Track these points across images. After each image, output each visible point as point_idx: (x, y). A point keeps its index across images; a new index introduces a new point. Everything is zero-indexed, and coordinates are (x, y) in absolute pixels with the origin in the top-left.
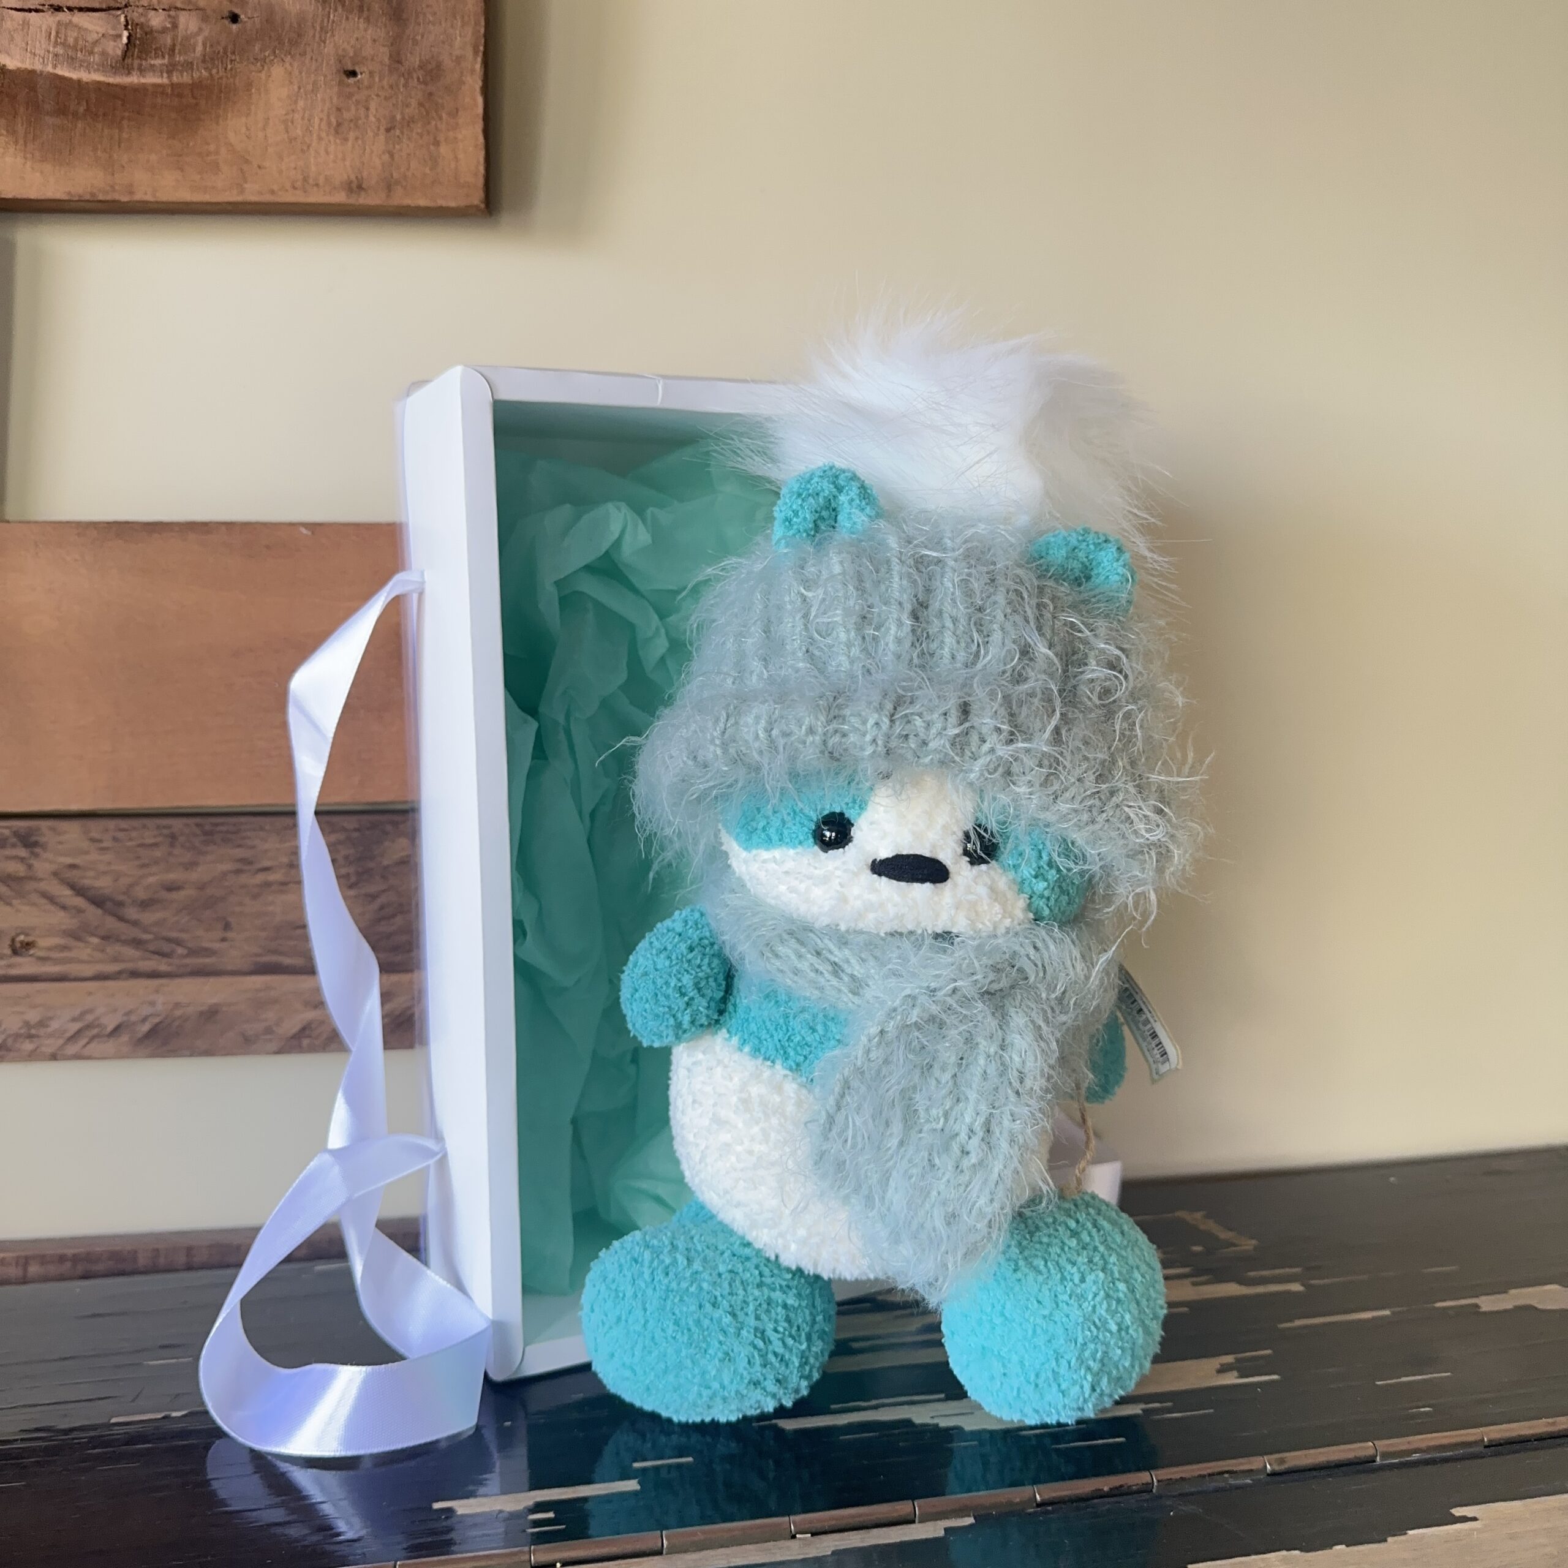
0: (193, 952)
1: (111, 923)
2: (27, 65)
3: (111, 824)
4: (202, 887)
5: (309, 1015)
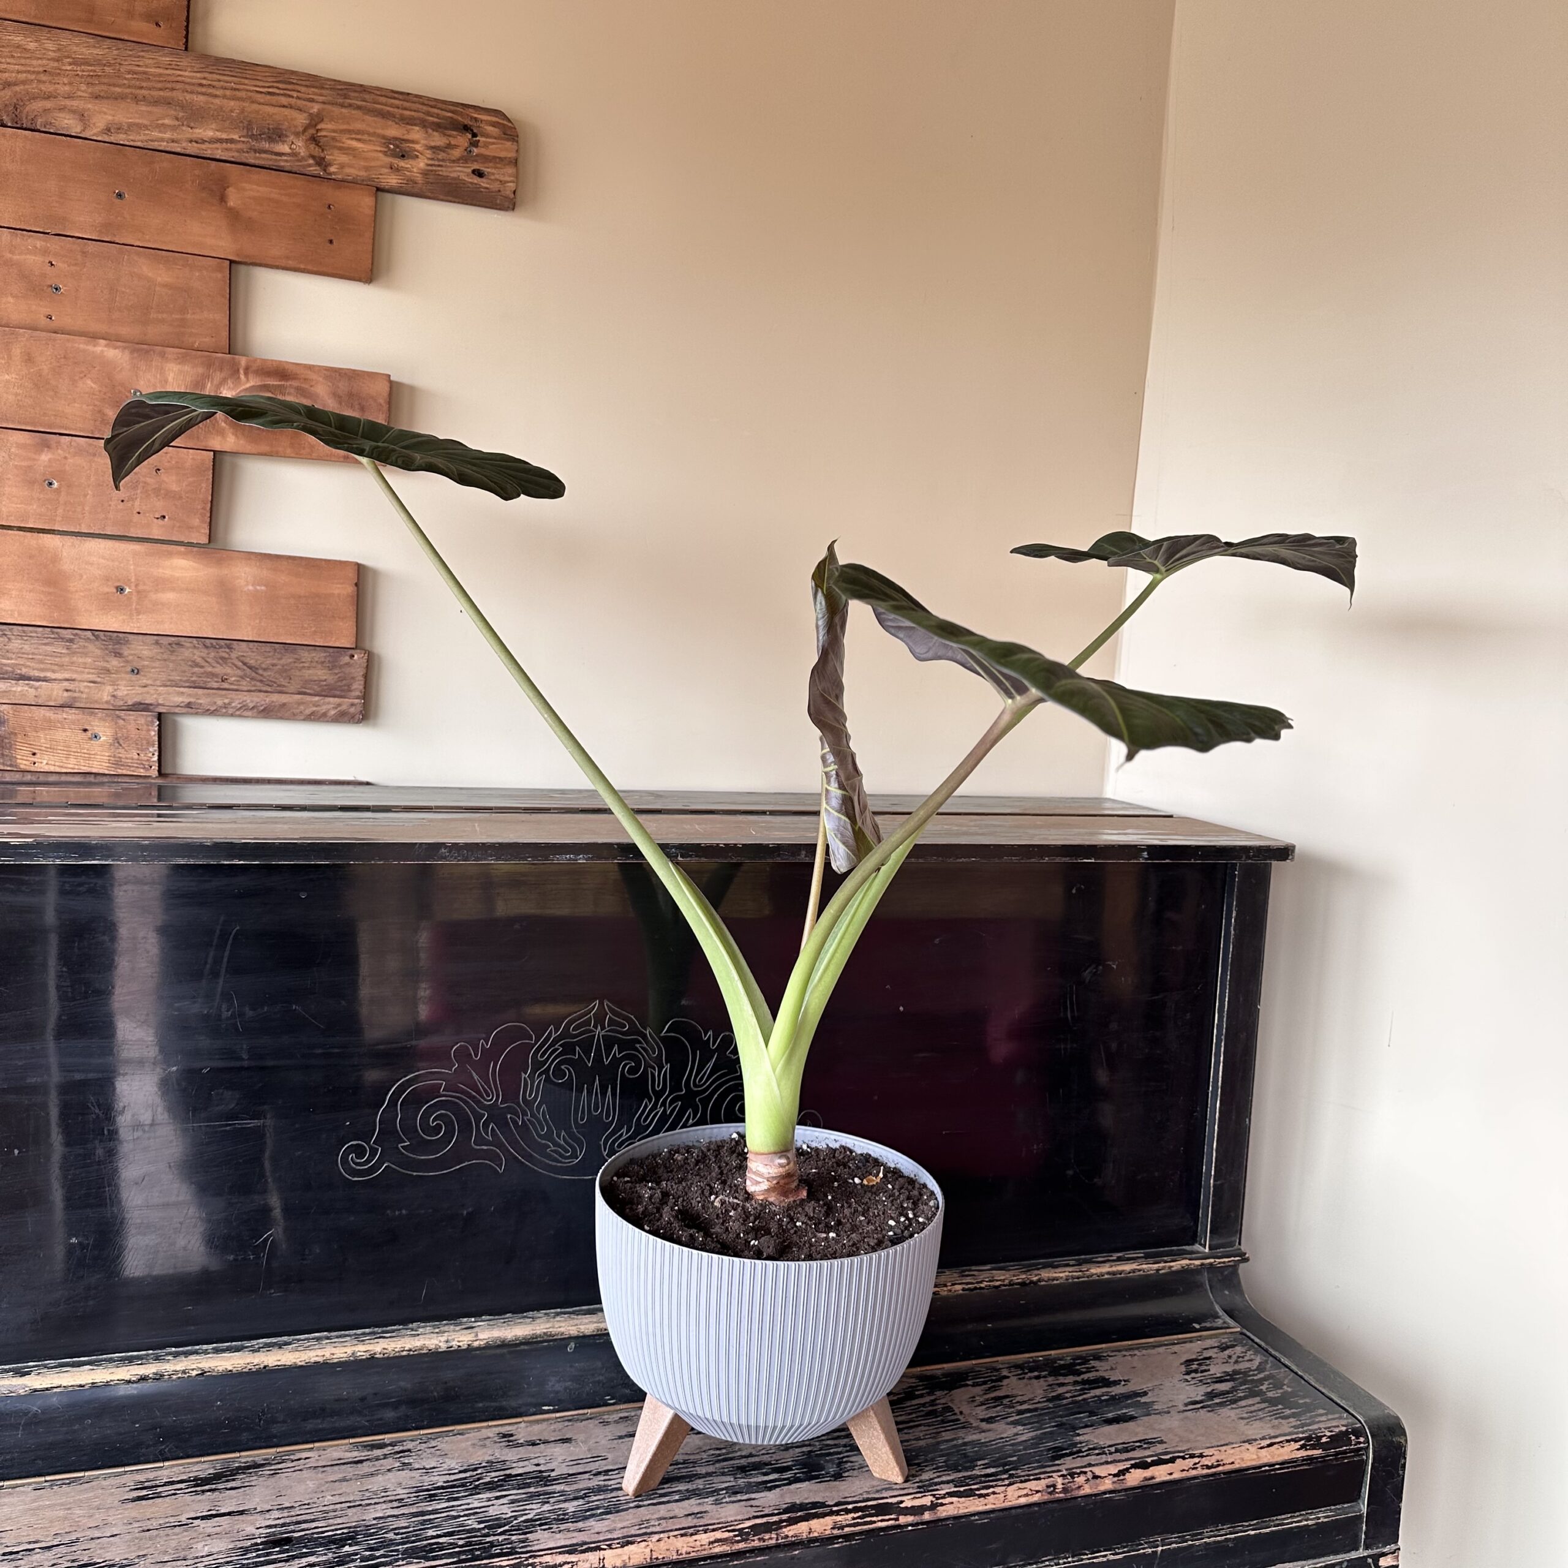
0: (279, 686)
1: (254, 674)
4: (283, 666)
5: (315, 709)
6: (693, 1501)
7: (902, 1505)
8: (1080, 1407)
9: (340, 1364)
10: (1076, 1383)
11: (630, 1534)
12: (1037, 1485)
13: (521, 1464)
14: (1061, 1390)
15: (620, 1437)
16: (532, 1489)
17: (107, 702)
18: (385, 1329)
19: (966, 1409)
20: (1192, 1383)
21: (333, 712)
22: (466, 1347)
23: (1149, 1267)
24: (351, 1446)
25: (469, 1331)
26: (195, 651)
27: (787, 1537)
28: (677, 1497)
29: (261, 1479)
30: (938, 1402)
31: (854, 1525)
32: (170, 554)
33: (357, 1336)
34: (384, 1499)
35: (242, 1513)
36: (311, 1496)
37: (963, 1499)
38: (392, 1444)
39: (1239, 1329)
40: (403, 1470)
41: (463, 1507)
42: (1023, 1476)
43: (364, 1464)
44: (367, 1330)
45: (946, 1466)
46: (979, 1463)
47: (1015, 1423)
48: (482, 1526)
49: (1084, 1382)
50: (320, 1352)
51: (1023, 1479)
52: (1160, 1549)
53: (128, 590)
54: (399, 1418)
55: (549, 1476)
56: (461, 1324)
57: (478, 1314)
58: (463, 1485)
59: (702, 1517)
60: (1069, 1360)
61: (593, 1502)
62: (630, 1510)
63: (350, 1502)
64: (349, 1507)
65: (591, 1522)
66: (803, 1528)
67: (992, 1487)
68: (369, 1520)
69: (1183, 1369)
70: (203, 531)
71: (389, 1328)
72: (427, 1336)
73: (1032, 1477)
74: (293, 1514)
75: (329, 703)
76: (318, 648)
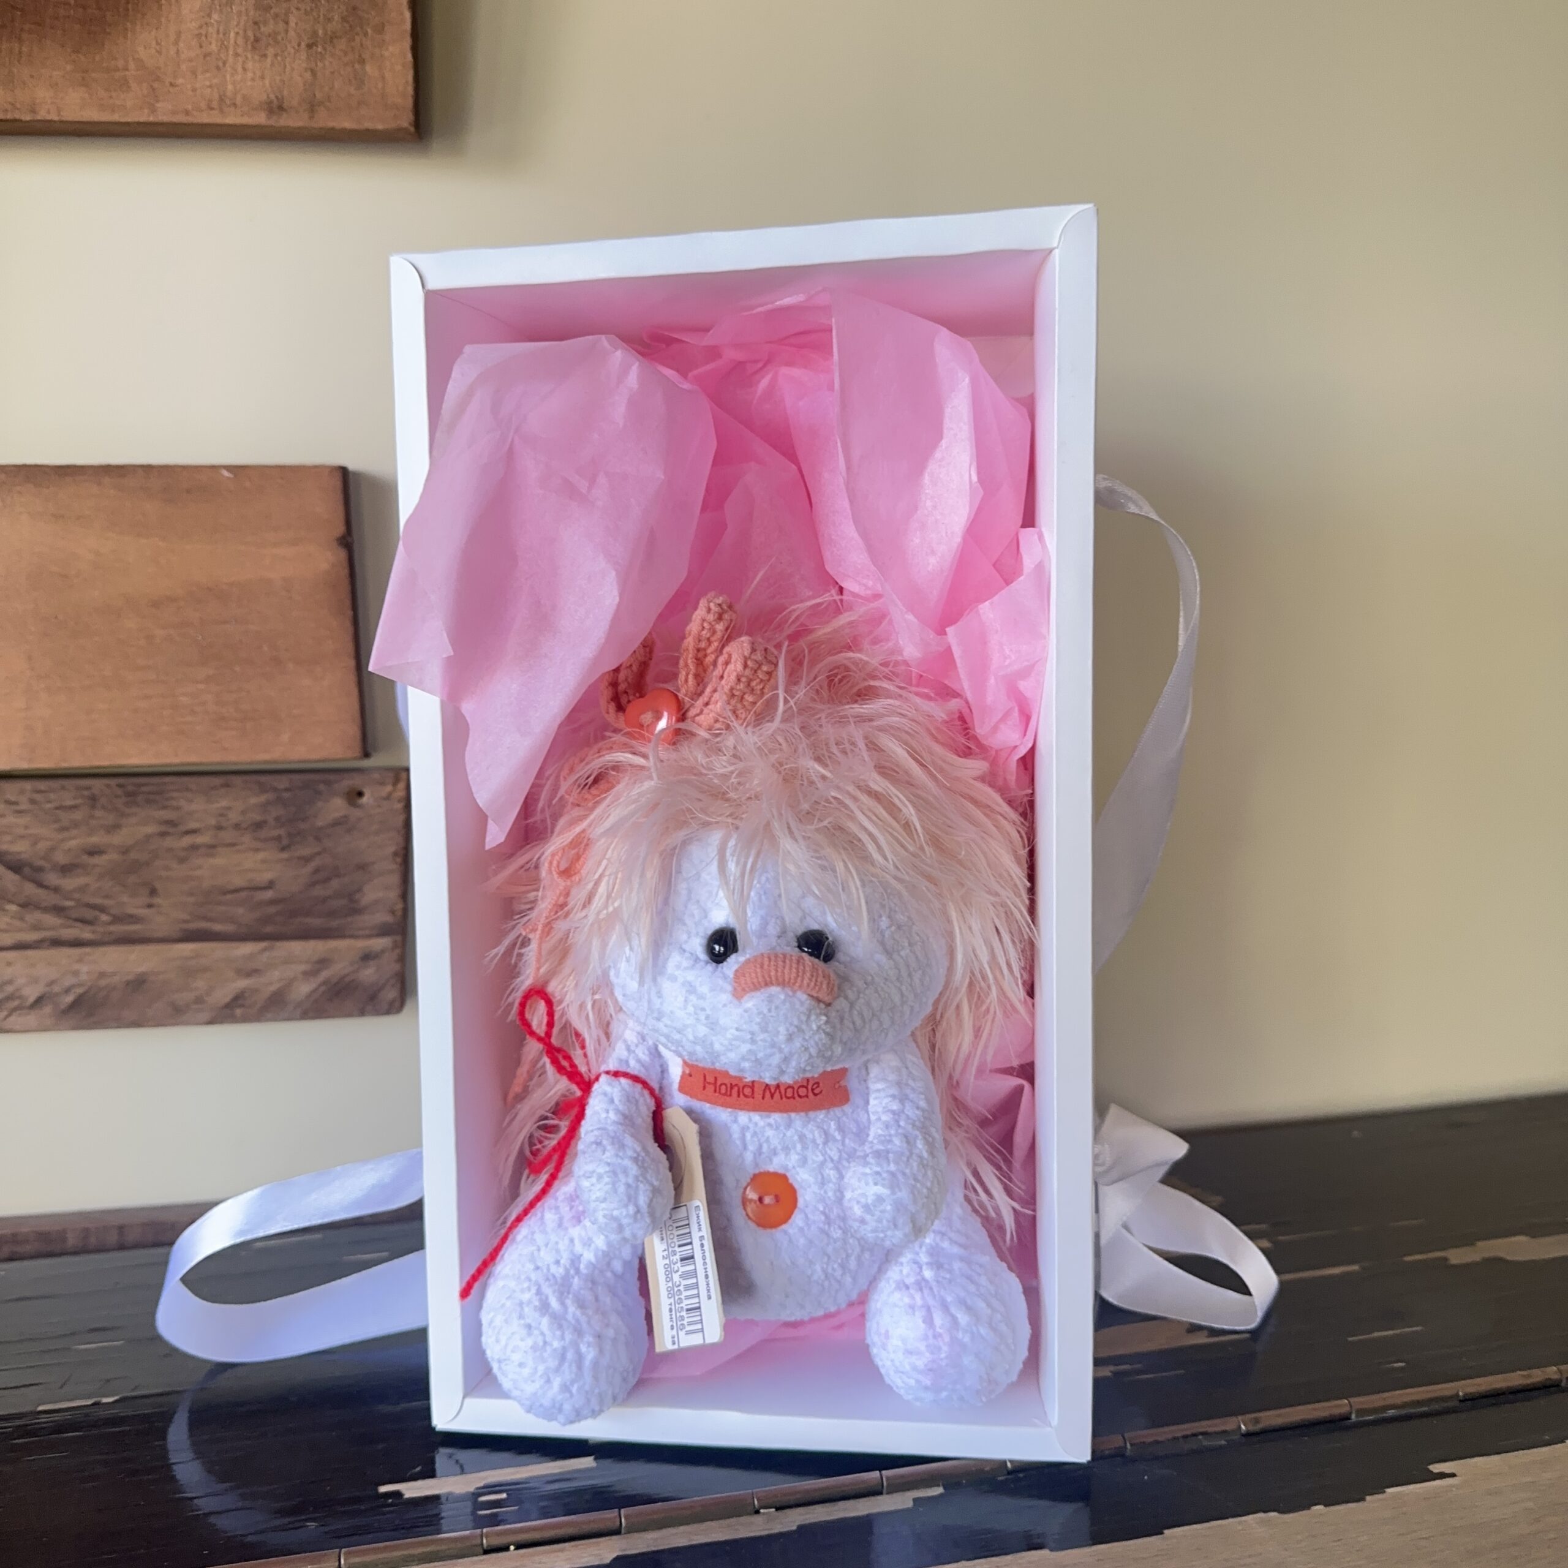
0: (117, 919)
1: (30, 889)
3: (28, 785)
4: (125, 851)
5: (242, 983)
21: (304, 989)
75: (288, 961)
76: (237, 780)
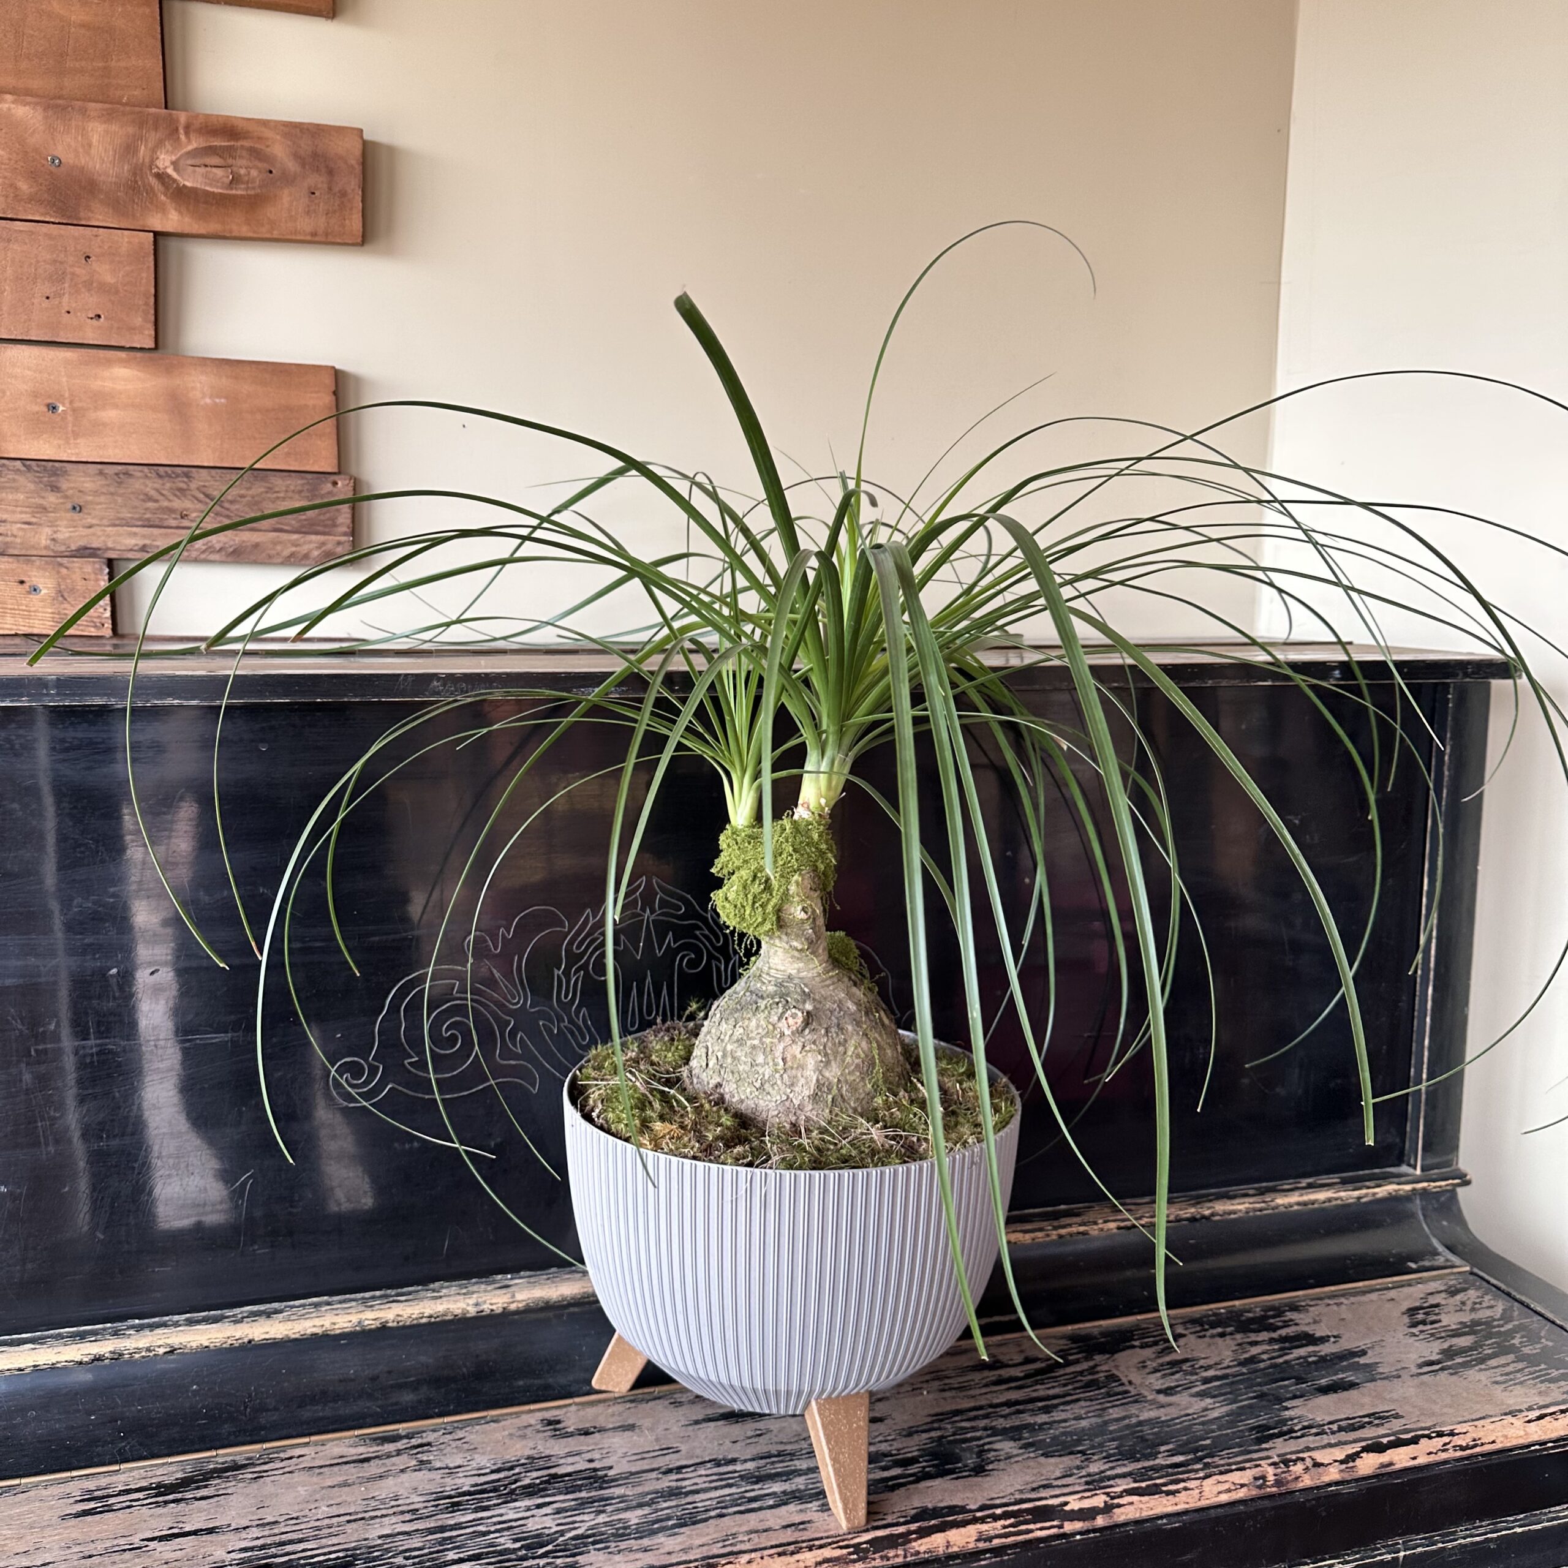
1: (219, 509)
2: (195, 185)
3: (219, 471)
4: (253, 497)
5: (294, 549)
6: (792, 1507)
7: (1067, 1508)
8: (1282, 1372)
9: (343, 1336)
10: (1272, 1341)
11: (711, 1554)
12: (1242, 1477)
13: (570, 1460)
14: (1255, 1351)
15: (697, 1422)
16: (584, 1494)
17: (46, 548)
18: (399, 1290)
19: (1136, 1377)
20: (1421, 1337)
21: (316, 553)
22: (500, 1310)
23: (1348, 1195)
24: (357, 1440)
25: (504, 1291)
26: (148, 482)
27: (918, 1553)
28: (771, 1502)
29: (241, 1485)
30: (1099, 1368)
31: (1006, 1536)
32: (109, 363)
33: (364, 1301)
34: (395, 1509)
35: (211, 1531)
36: (301, 1507)
37: (1145, 1498)
38: (409, 1436)
39: (1468, 1269)
40: (420, 1470)
41: (495, 1520)
42: (1223, 1465)
43: (372, 1463)
44: (378, 1293)
45: (1120, 1453)
46: (1163, 1448)
47: (1202, 1395)
48: (518, 1545)
49: (1283, 1339)
50: (318, 1322)
51: (1222, 1469)
52: (1402, 1554)
53: (61, 408)
54: (420, 1402)
55: (606, 1476)
56: (494, 1282)
57: (514, 1269)
58: (495, 1490)
59: (804, 1529)
60: (1258, 1312)
61: (662, 1509)
62: (711, 1521)
63: (350, 1514)
64: (349, 1522)
65: (660, 1538)
66: (939, 1540)
67: (1183, 1481)
68: (373, 1539)
69: (1406, 1320)
70: (146, 332)
71: (405, 1290)
72: (452, 1298)
73: (1234, 1467)
74: (276, 1531)
75: (310, 542)
76: (293, 474)
